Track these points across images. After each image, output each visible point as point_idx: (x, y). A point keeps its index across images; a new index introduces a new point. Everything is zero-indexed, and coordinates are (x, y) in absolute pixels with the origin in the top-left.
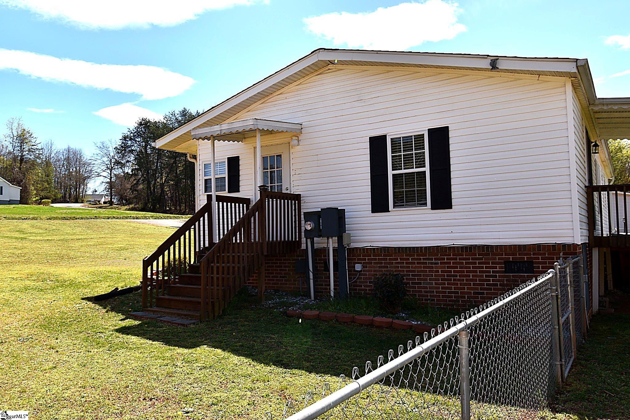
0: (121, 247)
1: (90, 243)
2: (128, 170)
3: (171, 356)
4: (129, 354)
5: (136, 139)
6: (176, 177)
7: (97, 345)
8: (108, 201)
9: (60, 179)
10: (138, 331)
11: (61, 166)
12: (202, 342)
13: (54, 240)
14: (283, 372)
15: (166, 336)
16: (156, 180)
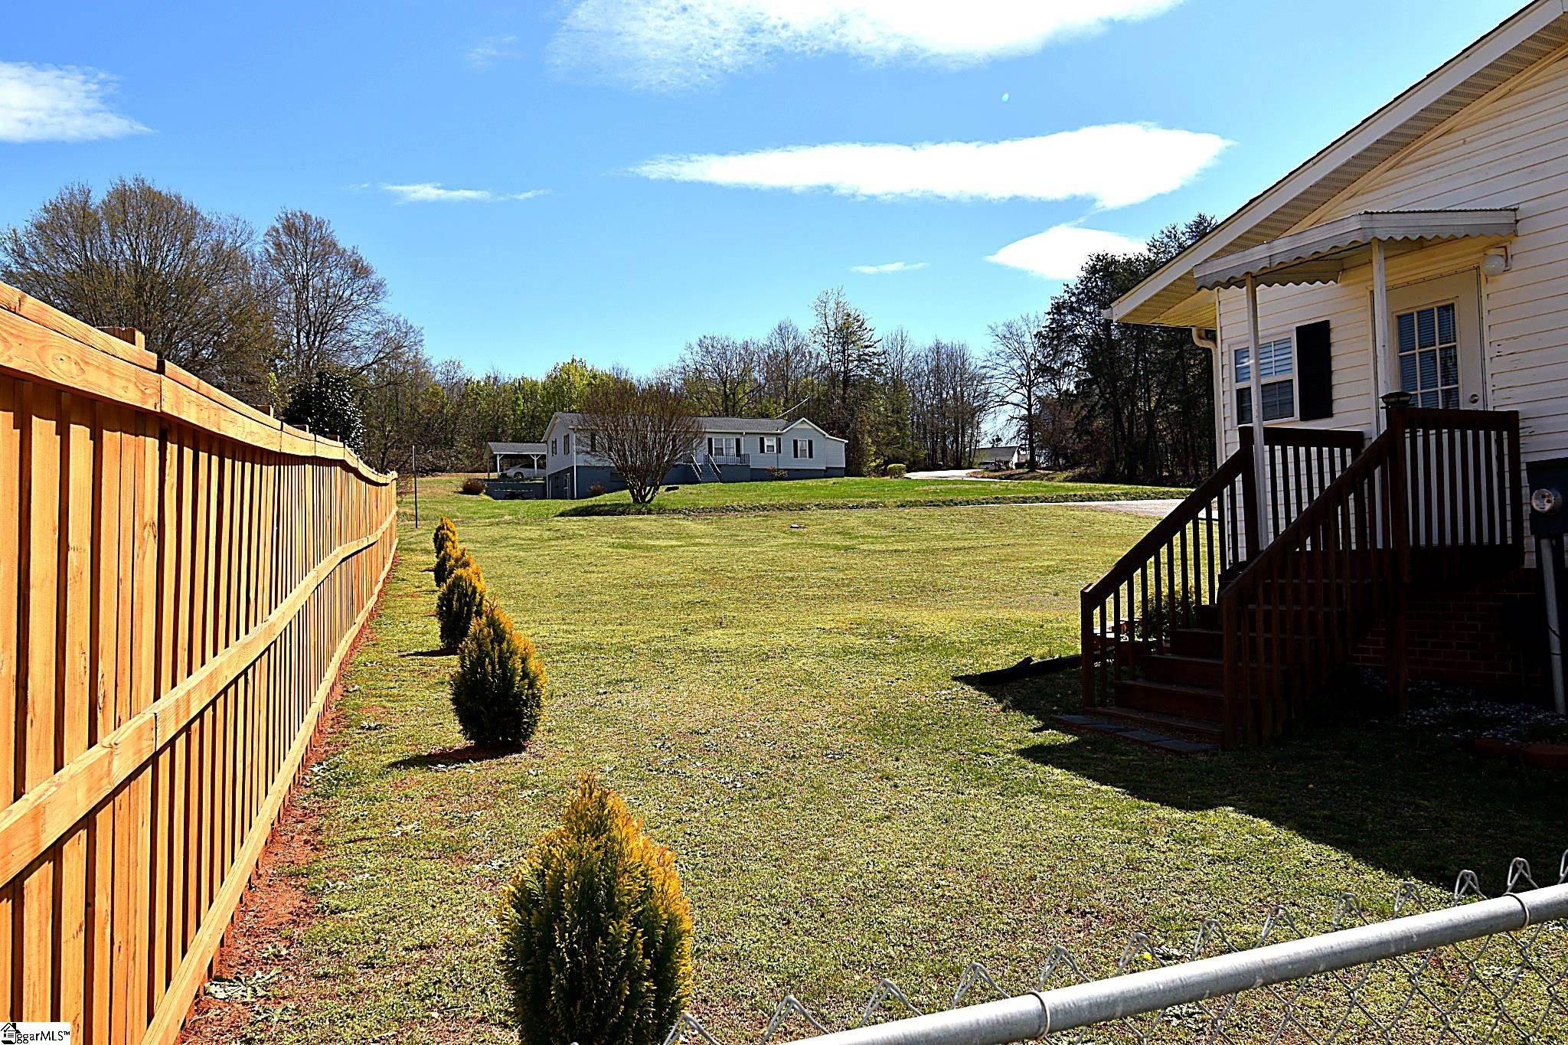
0: (1048, 566)
1: (982, 558)
2: (1069, 385)
3: (1142, 822)
4: (1043, 806)
5: (1084, 308)
6: (1185, 392)
7: (976, 780)
8: (1027, 462)
9: (924, 416)
10: (1068, 758)
11: (924, 388)
12: (1223, 797)
13: (908, 550)
14: (1441, 899)
15: (1135, 776)
16: (1134, 404)
